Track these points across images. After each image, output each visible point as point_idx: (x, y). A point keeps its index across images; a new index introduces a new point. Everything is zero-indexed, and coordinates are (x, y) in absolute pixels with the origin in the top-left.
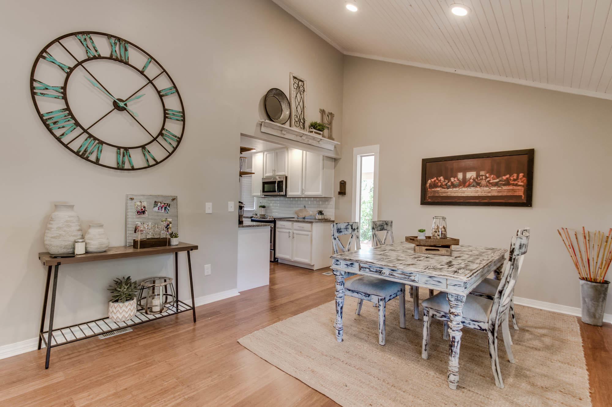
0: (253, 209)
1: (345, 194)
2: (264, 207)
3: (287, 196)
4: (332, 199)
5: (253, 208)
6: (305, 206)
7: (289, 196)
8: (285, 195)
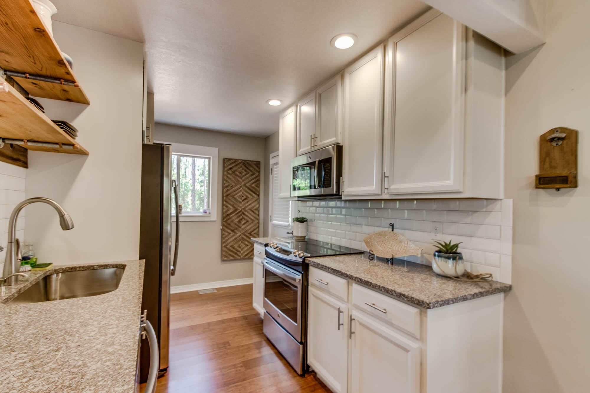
0: (286, 224)
1: (576, 186)
2: (302, 220)
3: (343, 198)
4: (498, 205)
5: (288, 222)
6: (392, 225)
7: (346, 196)
8: (337, 196)
